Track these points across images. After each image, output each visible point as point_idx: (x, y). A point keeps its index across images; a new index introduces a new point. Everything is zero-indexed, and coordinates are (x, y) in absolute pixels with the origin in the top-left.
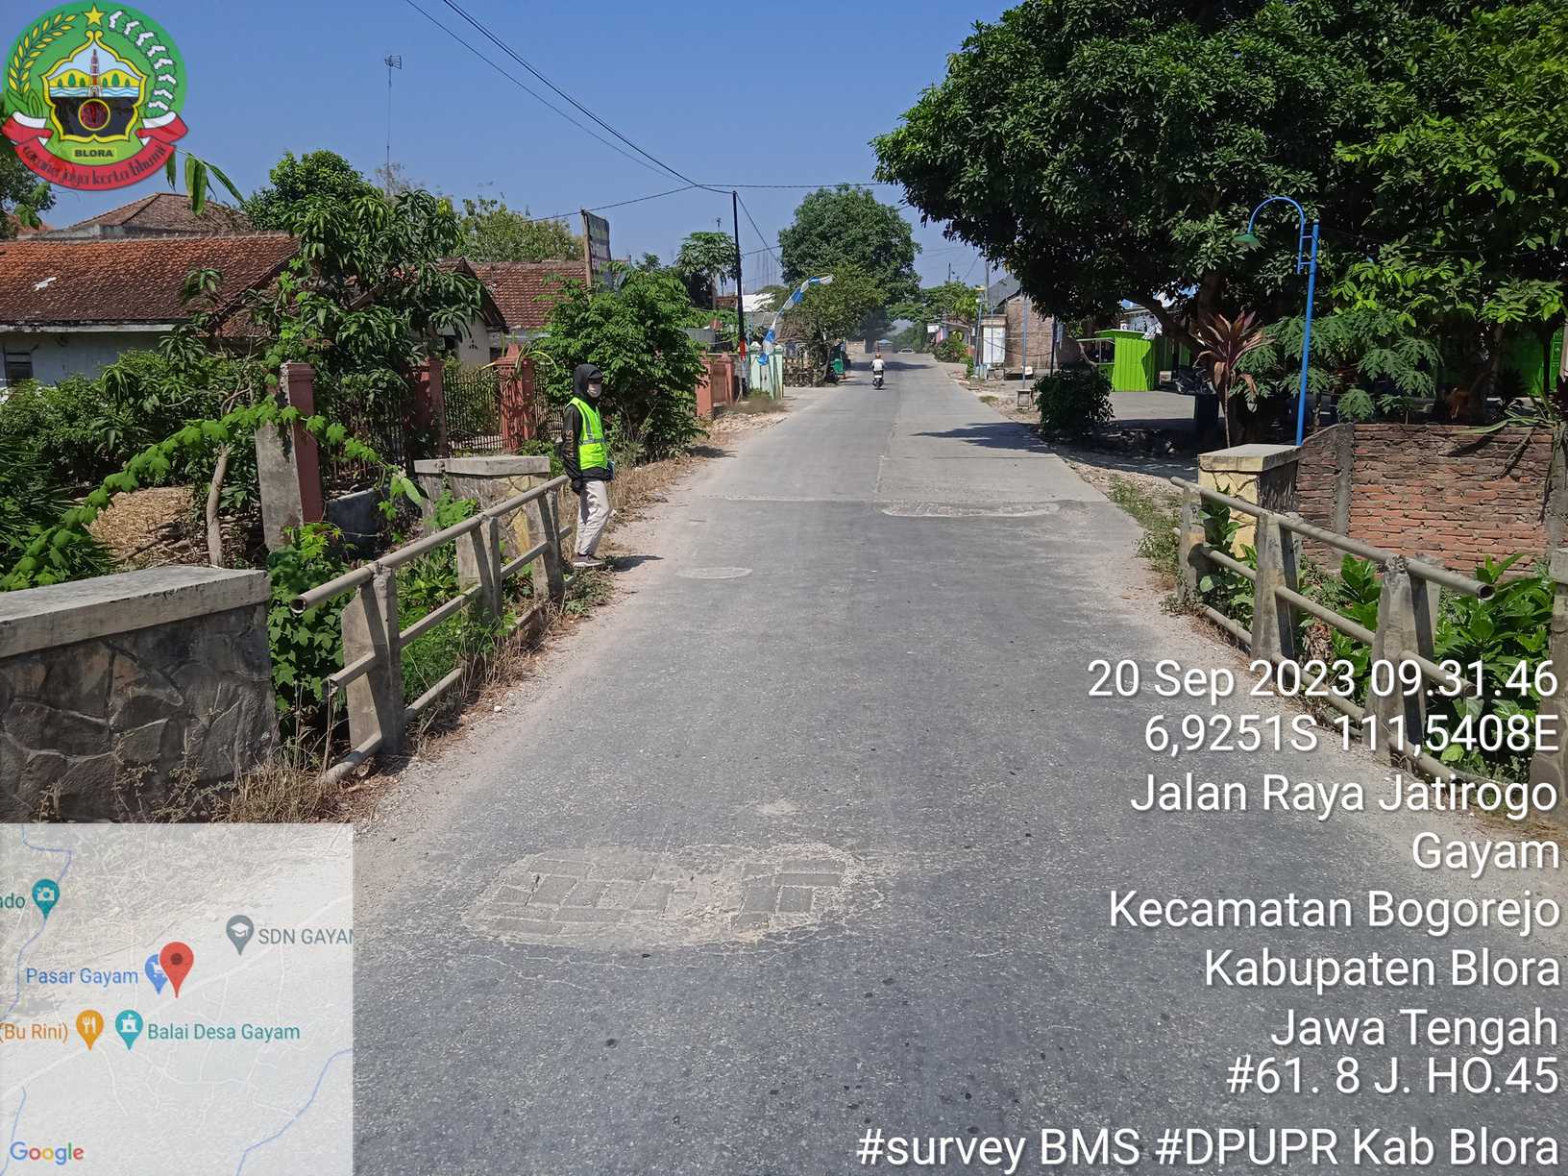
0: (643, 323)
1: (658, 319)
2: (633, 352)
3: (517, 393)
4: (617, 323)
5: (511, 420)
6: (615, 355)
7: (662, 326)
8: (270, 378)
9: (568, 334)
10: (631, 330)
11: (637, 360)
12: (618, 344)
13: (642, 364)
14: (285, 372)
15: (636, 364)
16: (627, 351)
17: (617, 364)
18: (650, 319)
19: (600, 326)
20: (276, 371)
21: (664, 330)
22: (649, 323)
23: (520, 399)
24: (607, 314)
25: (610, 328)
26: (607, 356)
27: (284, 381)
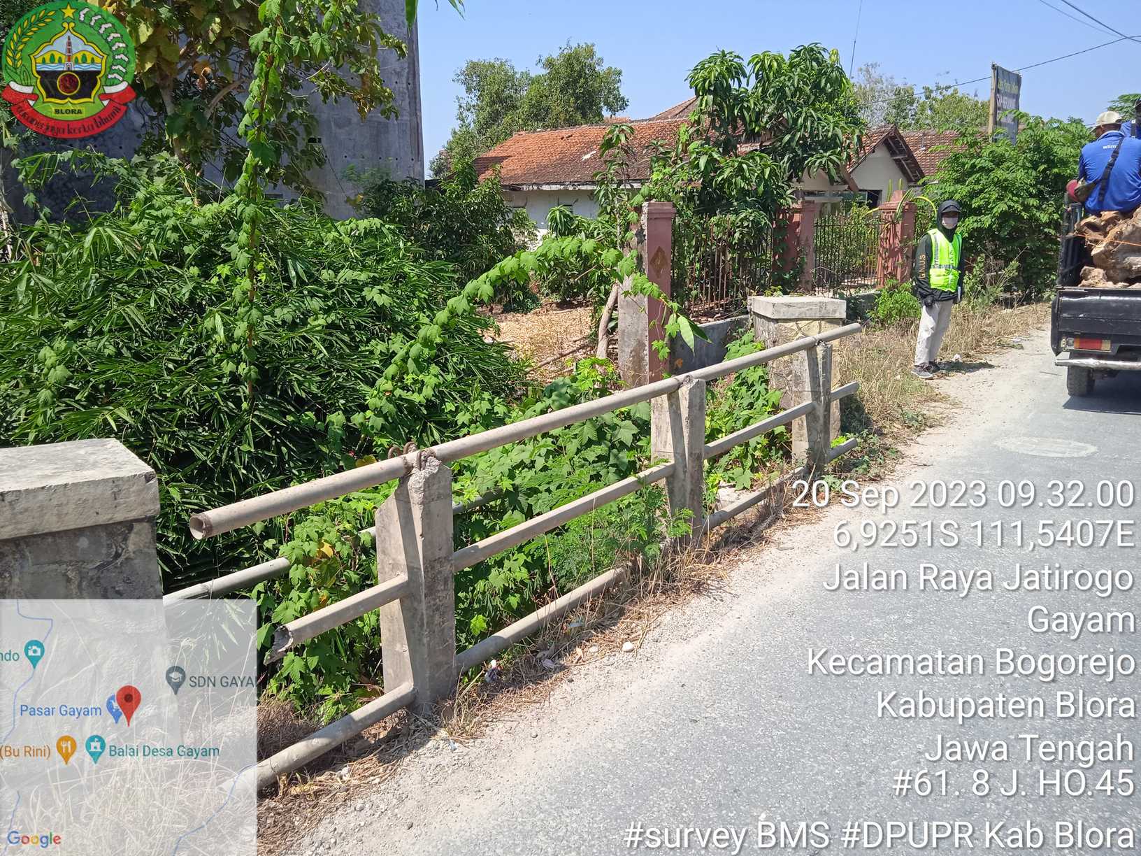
0: (1035, 167)
1: (1051, 164)
2: (1019, 196)
3: (895, 235)
4: (1008, 168)
5: (887, 260)
6: (1000, 199)
7: (1056, 170)
8: (633, 216)
9: (958, 181)
10: (1020, 174)
11: (1023, 204)
12: (1005, 189)
13: (1027, 208)
14: (645, 210)
15: (1020, 208)
16: (1014, 195)
17: (1002, 207)
18: (1044, 163)
19: (988, 171)
20: (638, 209)
21: (1057, 175)
22: (1042, 168)
23: (897, 241)
24: (998, 161)
25: (999, 174)
26: (991, 200)
27: (644, 218)
